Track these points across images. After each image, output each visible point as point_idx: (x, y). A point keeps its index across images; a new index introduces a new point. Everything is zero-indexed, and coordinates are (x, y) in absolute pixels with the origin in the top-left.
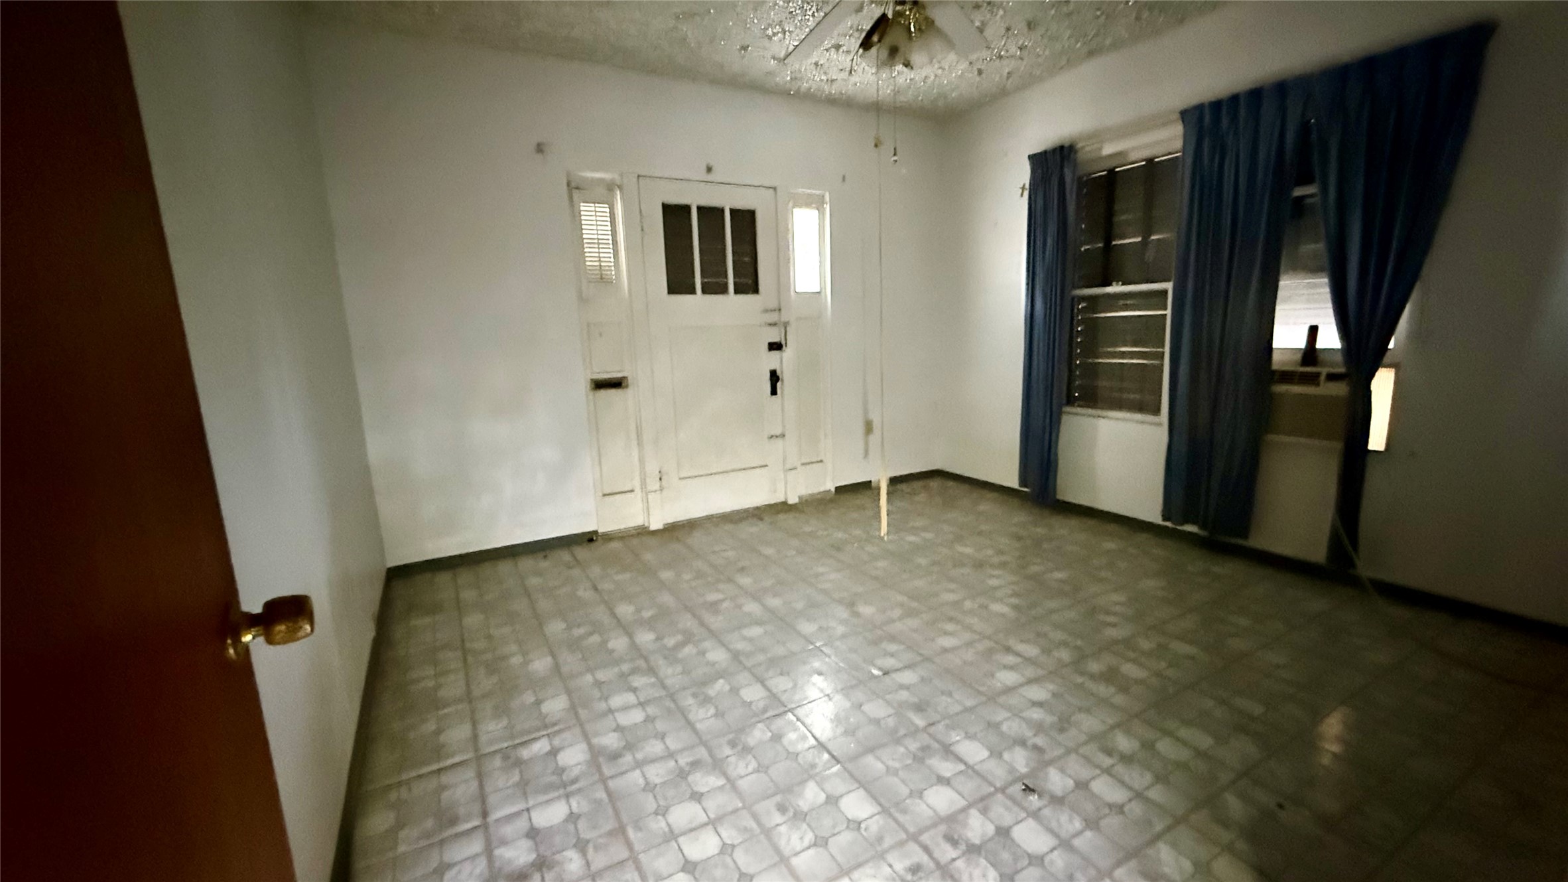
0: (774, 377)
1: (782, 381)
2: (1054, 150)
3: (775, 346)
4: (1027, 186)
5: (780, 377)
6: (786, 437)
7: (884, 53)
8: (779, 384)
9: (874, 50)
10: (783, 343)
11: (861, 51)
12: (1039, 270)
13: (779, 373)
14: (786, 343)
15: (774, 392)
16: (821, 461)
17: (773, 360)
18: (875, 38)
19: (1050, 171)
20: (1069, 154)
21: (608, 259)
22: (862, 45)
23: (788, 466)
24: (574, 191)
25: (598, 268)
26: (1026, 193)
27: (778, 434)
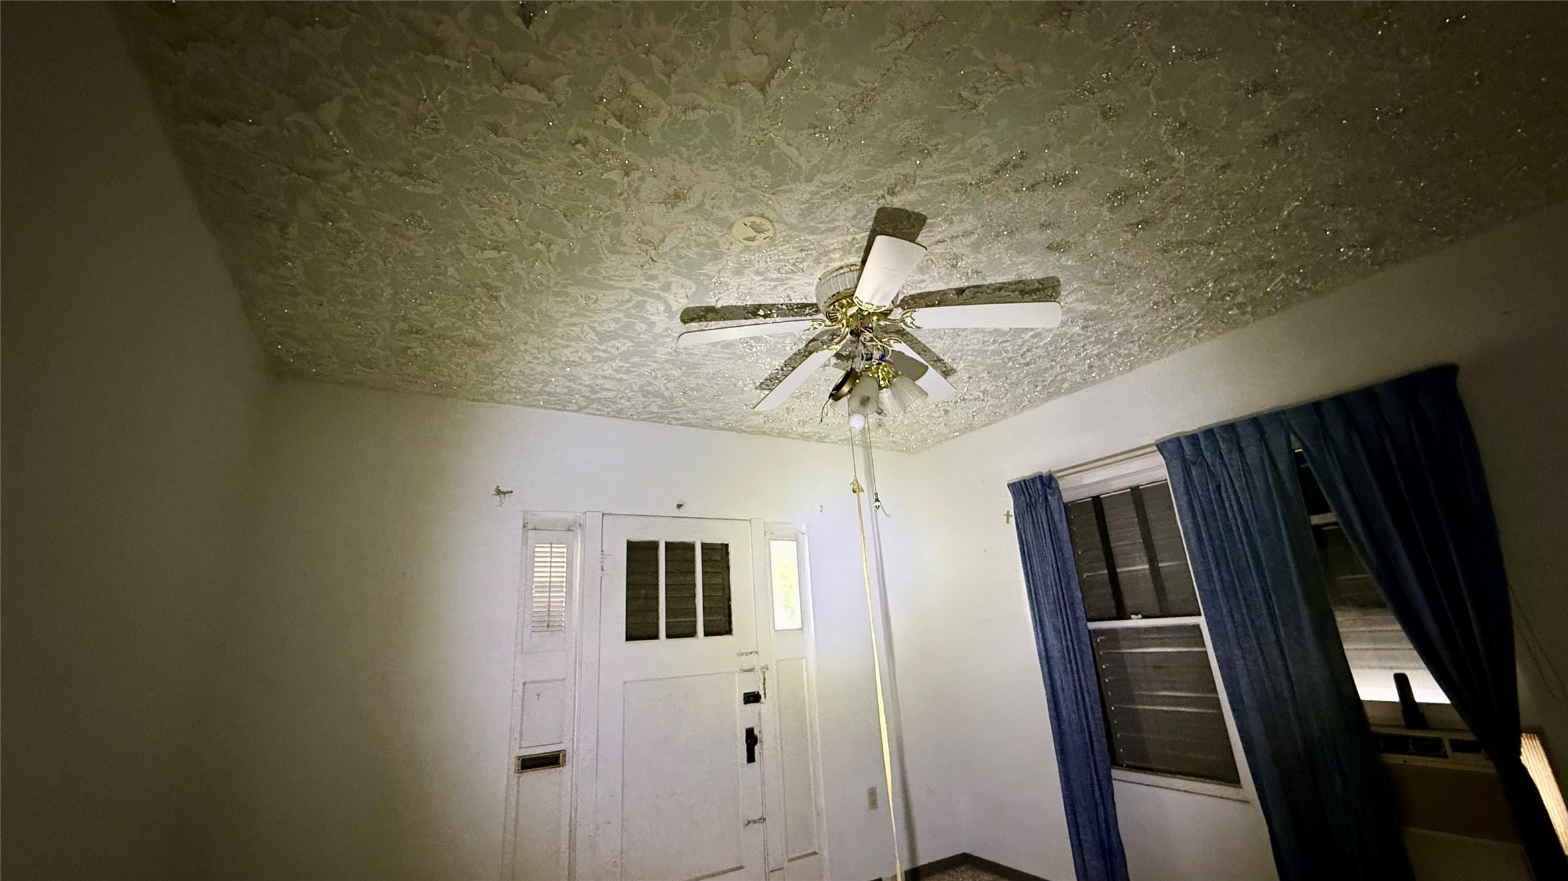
0: (751, 738)
1: (761, 742)
2: (1033, 480)
3: (751, 699)
4: (1012, 513)
5: (759, 737)
6: (767, 820)
7: (856, 403)
8: (757, 748)
9: (844, 400)
10: (761, 693)
11: (831, 400)
12: (1043, 600)
13: (756, 732)
14: (765, 694)
15: (751, 758)
16: (815, 853)
17: (747, 716)
18: (845, 389)
19: (1033, 499)
20: (1050, 483)
21: (560, 604)
22: (831, 395)
23: (773, 865)
24: (531, 533)
25: (547, 614)
26: (1013, 520)
27: (755, 818)
